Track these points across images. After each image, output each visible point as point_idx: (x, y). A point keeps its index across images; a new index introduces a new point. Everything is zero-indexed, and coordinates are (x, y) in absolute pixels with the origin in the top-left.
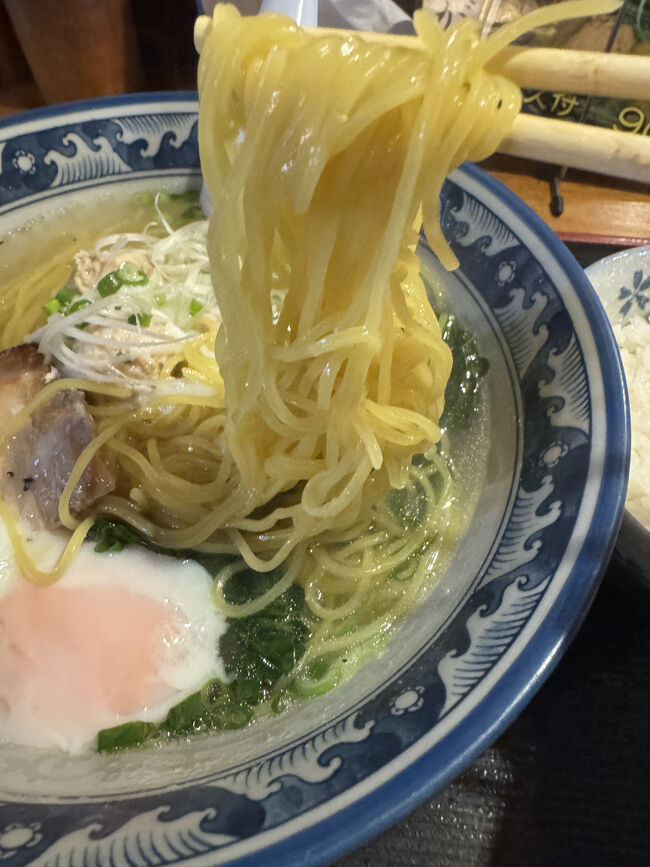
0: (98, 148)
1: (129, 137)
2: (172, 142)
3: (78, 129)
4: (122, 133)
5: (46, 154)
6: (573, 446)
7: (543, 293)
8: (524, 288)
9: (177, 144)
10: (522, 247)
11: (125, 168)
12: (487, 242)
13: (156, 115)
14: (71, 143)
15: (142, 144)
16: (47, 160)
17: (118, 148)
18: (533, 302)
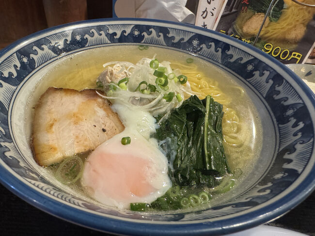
0: (101, 35)
1: (111, 31)
2: (124, 34)
3: (95, 28)
4: (109, 30)
5: (85, 35)
6: (298, 108)
7: (267, 71)
8: (259, 70)
9: (126, 34)
10: (255, 58)
11: (109, 42)
12: (241, 59)
13: (120, 25)
14: (92, 32)
15: (115, 34)
16: (85, 38)
17: (107, 35)
18: (263, 74)
